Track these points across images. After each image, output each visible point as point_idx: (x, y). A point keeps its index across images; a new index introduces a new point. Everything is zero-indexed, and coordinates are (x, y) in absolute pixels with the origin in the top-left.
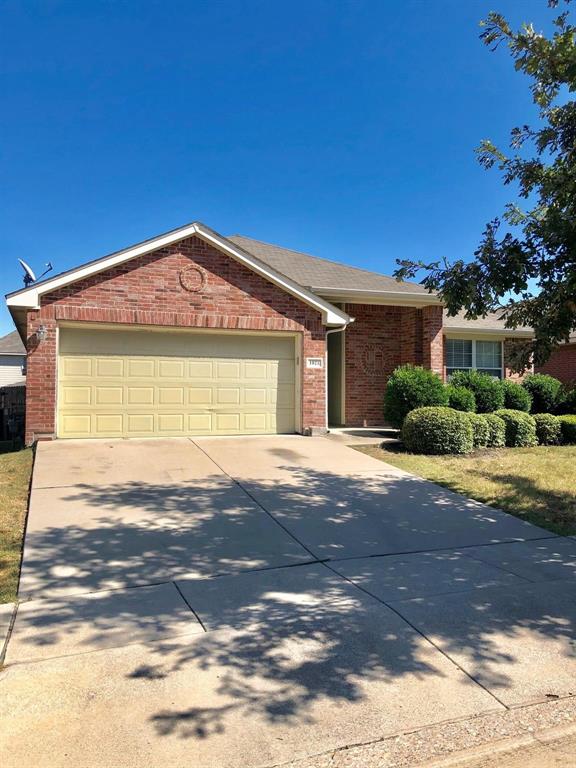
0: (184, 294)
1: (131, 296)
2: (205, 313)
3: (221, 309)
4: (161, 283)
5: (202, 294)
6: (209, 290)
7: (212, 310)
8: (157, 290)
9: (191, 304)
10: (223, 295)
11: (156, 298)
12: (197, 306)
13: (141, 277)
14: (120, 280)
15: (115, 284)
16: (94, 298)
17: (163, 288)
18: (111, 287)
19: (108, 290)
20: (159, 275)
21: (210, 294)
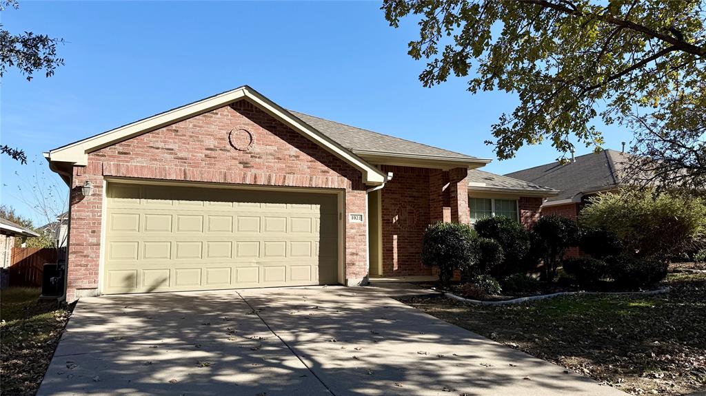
0: (235, 153)
1: (180, 155)
2: (253, 171)
3: (268, 167)
4: (211, 143)
5: (250, 153)
6: (258, 150)
7: (260, 168)
8: (207, 149)
9: (240, 163)
10: (271, 154)
11: (206, 156)
12: (245, 165)
13: (191, 137)
14: (169, 138)
15: (165, 142)
16: (143, 155)
17: (212, 147)
18: (161, 145)
19: (158, 148)
20: (209, 135)
21: (259, 154)
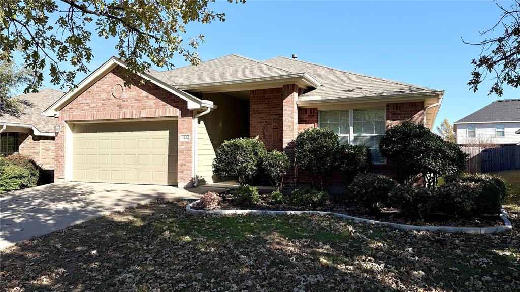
0: (115, 100)
1: (92, 105)
2: (124, 110)
3: (132, 107)
4: (104, 96)
5: (122, 99)
6: (126, 96)
7: (128, 108)
8: (103, 100)
9: (118, 106)
10: (132, 98)
11: (102, 104)
12: (120, 106)
13: (96, 94)
14: (87, 97)
15: (85, 99)
16: (78, 108)
17: (105, 98)
18: (84, 101)
19: (83, 103)
20: (103, 91)
21: (126, 98)
